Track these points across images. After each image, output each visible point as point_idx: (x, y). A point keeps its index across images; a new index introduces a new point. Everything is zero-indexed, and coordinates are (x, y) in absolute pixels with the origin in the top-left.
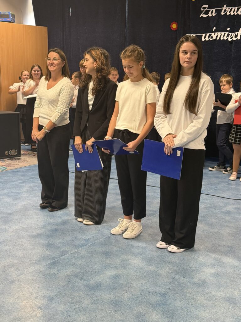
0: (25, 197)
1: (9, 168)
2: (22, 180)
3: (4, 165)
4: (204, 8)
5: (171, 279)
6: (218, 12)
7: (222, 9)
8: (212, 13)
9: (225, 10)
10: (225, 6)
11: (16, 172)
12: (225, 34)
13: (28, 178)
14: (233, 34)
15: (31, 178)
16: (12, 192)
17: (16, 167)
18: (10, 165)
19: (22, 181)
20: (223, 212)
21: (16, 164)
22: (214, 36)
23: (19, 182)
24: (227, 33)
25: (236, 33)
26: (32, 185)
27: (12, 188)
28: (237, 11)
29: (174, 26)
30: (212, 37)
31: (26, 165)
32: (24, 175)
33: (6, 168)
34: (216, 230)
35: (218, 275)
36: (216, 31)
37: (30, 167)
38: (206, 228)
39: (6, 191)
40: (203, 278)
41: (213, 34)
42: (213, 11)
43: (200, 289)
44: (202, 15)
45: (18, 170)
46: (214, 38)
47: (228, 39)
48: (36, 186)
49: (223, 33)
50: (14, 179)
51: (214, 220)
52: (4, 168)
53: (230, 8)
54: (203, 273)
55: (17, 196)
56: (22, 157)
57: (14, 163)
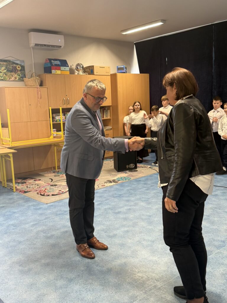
0: (154, 202)
1: (132, 178)
2: (145, 187)
3: (128, 176)
11: (138, 181)
13: (149, 186)
15: (152, 186)
16: (143, 198)
17: (137, 177)
18: (132, 176)
19: (146, 189)
21: (136, 175)
23: (144, 189)
26: (155, 191)
27: (142, 194)
31: (144, 176)
32: (145, 184)
33: (130, 178)
37: (147, 177)
39: (138, 197)
45: (140, 179)
48: (158, 193)
50: (140, 187)
52: (129, 178)
55: (148, 201)
56: (137, 169)
57: (134, 174)
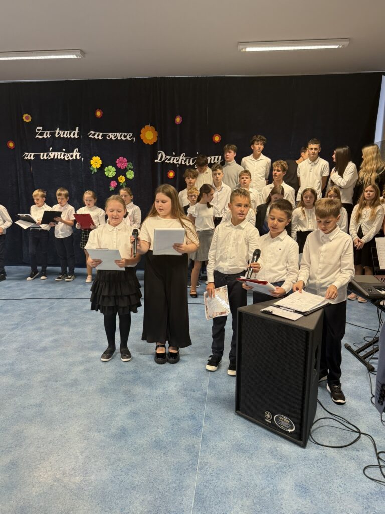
4: (39, 130)
5: (44, 388)
6: (53, 134)
7: (55, 132)
8: (46, 135)
9: (59, 133)
10: (58, 129)
12: (61, 154)
14: (68, 154)
20: (84, 312)
22: (52, 155)
24: (63, 153)
25: (72, 153)
28: (70, 134)
29: (11, 144)
30: (50, 156)
34: (79, 330)
35: (87, 370)
36: (52, 151)
38: (71, 330)
40: (74, 377)
41: (50, 153)
42: (47, 133)
43: (74, 389)
44: (37, 136)
46: (52, 157)
47: (64, 158)
49: (59, 153)
51: (76, 321)
53: (63, 131)
54: (74, 373)
